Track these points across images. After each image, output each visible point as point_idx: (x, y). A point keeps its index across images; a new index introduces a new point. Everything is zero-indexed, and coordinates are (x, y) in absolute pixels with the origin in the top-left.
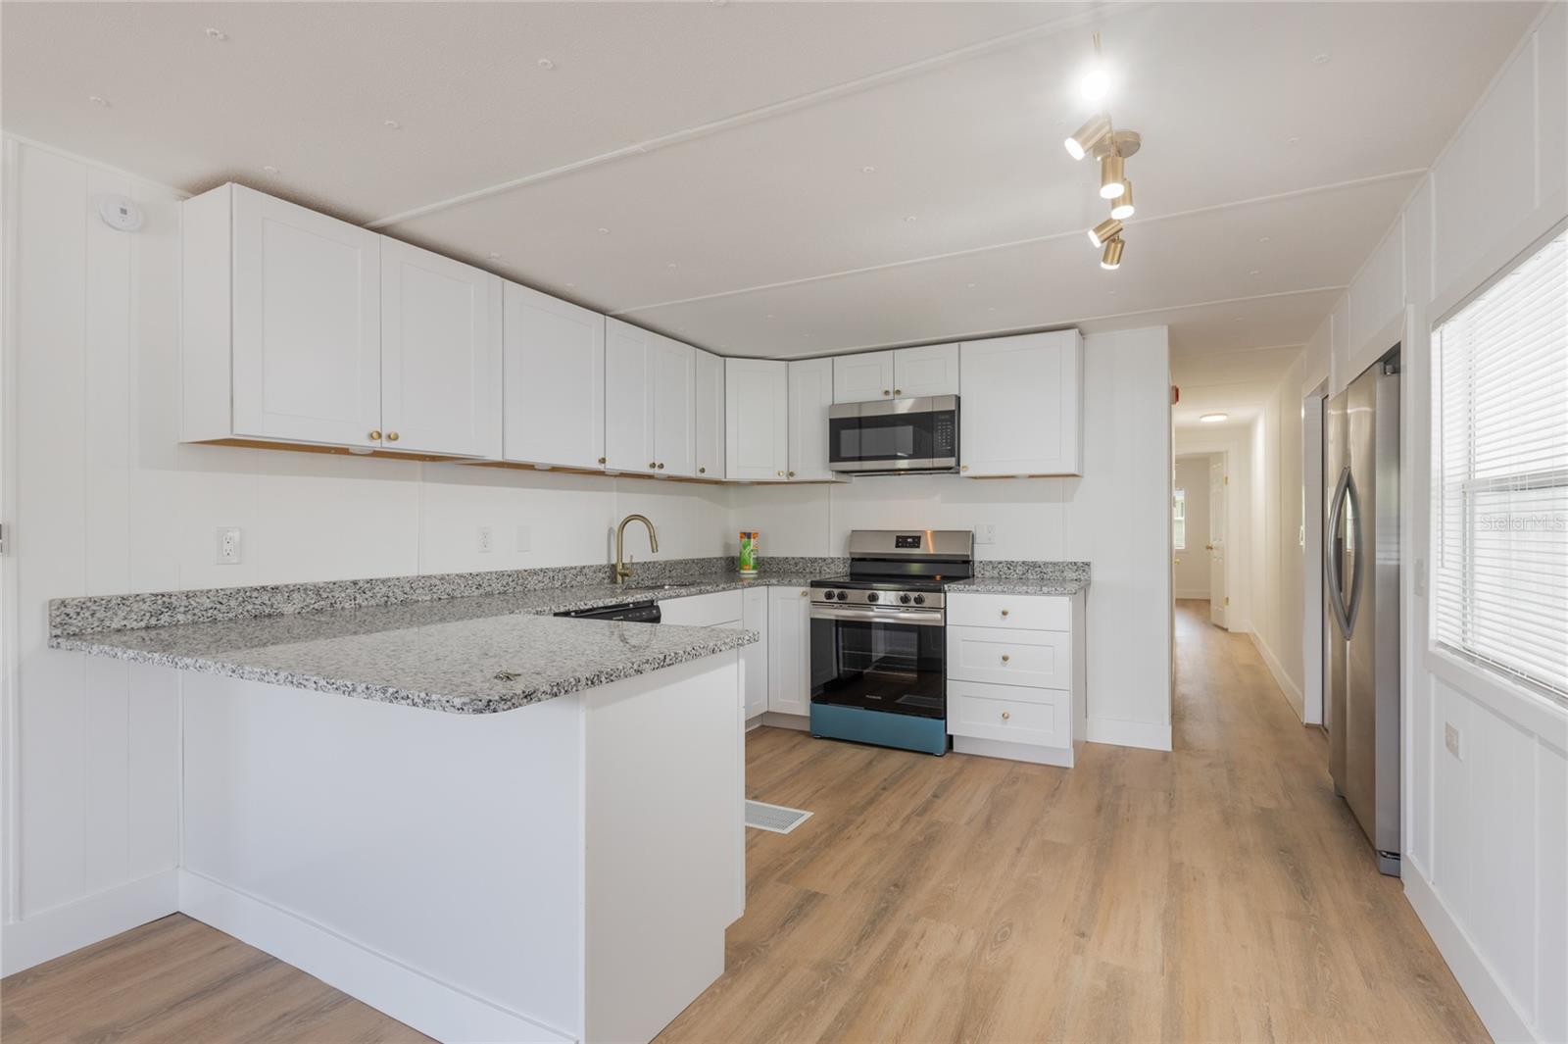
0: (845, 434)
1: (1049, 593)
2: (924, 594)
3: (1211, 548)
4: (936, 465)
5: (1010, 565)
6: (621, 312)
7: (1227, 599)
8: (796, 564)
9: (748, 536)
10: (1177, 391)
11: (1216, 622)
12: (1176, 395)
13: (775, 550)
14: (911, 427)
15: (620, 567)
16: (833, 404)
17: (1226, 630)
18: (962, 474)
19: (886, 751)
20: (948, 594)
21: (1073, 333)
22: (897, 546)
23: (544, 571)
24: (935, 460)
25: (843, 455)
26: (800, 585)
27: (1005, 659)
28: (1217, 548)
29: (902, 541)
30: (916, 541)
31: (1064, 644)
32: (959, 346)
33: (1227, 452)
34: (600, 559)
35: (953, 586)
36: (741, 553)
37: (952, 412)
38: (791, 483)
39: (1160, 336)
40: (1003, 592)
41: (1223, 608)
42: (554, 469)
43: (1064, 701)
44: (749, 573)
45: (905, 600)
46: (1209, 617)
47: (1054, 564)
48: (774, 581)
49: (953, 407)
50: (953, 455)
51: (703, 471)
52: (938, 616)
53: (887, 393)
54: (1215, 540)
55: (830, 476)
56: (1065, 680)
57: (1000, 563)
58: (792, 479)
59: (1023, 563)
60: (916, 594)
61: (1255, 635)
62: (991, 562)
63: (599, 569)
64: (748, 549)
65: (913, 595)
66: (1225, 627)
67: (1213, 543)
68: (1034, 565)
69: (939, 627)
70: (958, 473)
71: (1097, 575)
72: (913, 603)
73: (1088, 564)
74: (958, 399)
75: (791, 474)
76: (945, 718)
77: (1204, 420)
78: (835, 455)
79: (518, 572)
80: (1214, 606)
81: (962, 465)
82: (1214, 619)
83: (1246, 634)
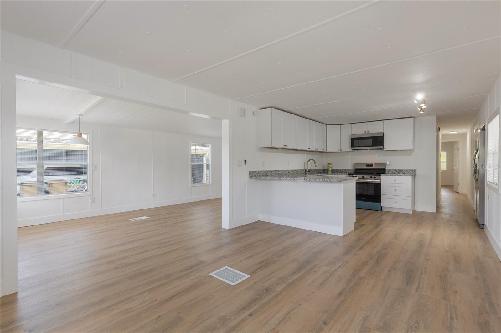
0: (355, 141)
1: (406, 176)
2: (376, 176)
3: (454, 169)
4: (378, 148)
5: (395, 170)
6: (312, 118)
7: (459, 184)
8: (341, 171)
9: (330, 164)
10: (440, 128)
11: (456, 191)
12: (439, 129)
13: (335, 167)
14: (372, 140)
15: (308, 170)
16: (352, 135)
17: (458, 193)
18: (384, 150)
19: (366, 210)
20: (382, 176)
21: (412, 118)
22: (367, 166)
23: (297, 170)
24: (378, 147)
25: (354, 146)
26: (345, 174)
27: (395, 190)
28: (456, 169)
29: (368, 165)
30: (372, 165)
31: (410, 187)
32: (384, 122)
33: (459, 141)
34: (303, 168)
35: (383, 174)
36: (328, 168)
37: (382, 136)
38: (341, 152)
39: (435, 118)
40: (395, 176)
41: (457, 186)
42: (302, 150)
43: (410, 199)
44: (330, 172)
45: (371, 177)
46: (453, 190)
47: (406, 170)
48: (339, 174)
49: (382, 135)
50: (382, 146)
51: (323, 150)
52: (379, 181)
53: (365, 132)
54: (455, 167)
55: (351, 150)
56: (410, 194)
57: (393, 170)
58: (341, 151)
59: (399, 170)
60: (374, 176)
61: (467, 194)
62: (390, 170)
63: (304, 170)
64: (330, 167)
65: (373, 176)
66: (458, 192)
67: (455, 168)
68: (402, 170)
69: (380, 183)
70: (383, 149)
71: (417, 173)
72: (373, 178)
73: (415, 170)
74: (383, 133)
75: (341, 150)
76: (381, 203)
77: (450, 133)
78: (353, 145)
79: (293, 170)
80: (455, 186)
81: (384, 148)
82: (455, 190)
83: (465, 194)
